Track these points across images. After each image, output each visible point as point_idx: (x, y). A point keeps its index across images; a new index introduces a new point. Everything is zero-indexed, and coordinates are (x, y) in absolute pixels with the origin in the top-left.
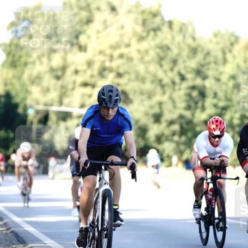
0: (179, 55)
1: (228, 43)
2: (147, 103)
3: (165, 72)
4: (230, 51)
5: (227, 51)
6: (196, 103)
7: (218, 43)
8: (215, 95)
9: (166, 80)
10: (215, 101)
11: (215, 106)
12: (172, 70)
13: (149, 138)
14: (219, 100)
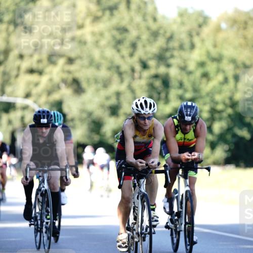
0: (138, 38)
1: (195, 25)
2: (103, 93)
3: (123, 57)
4: (198, 34)
5: (194, 33)
6: (159, 93)
7: (183, 23)
8: (181, 85)
9: (125, 67)
10: (180, 92)
11: (181, 98)
12: (131, 55)
13: (105, 133)
14: (186, 91)
